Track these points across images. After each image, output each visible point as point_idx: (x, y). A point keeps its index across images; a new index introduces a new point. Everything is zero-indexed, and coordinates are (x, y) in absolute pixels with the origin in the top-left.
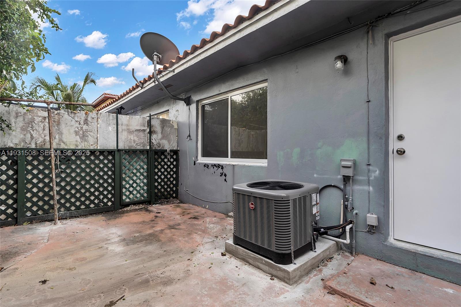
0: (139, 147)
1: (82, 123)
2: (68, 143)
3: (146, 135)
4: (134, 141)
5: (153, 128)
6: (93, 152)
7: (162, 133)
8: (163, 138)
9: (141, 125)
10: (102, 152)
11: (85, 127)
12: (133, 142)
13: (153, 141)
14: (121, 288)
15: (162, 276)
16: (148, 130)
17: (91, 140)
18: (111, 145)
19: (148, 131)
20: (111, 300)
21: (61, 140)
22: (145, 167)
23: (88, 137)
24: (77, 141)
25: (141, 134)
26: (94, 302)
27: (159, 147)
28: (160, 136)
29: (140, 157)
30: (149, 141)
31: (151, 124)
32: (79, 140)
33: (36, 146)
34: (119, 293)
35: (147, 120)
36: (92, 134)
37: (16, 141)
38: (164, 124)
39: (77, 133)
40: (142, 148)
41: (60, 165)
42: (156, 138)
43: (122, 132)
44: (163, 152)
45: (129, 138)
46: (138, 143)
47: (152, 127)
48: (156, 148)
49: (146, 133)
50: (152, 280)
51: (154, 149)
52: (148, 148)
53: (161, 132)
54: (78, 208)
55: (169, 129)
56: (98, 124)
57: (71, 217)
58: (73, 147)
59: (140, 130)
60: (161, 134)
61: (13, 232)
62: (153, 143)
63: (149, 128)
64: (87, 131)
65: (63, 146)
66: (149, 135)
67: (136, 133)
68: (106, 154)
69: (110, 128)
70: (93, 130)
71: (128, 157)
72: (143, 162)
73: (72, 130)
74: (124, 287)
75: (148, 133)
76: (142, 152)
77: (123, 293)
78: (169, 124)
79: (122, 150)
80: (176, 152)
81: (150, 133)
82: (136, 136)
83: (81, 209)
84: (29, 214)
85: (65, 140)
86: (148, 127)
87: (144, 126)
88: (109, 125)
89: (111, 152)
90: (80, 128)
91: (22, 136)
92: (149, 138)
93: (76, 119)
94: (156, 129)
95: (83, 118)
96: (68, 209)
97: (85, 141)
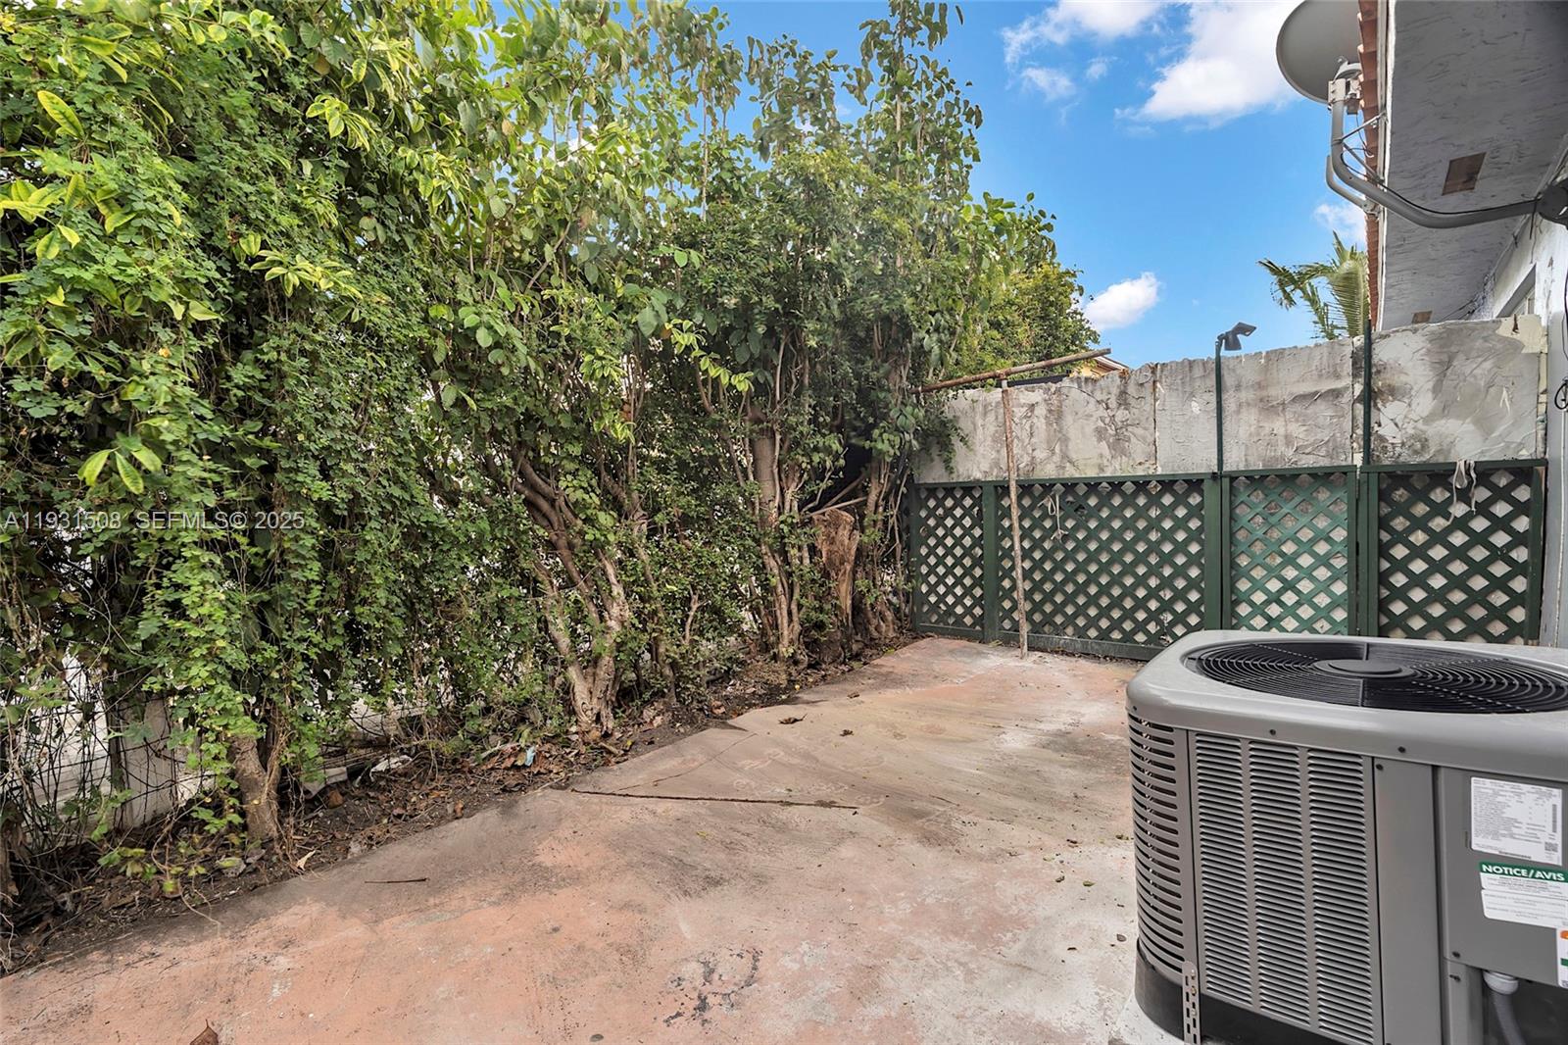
0: (1307, 461)
1: (1113, 403)
2: (1081, 463)
3: (1348, 408)
4: (1288, 440)
5: (1382, 376)
6: (1141, 485)
7: (1437, 390)
8: (1444, 410)
9: (1320, 376)
10: (1168, 484)
11: (1121, 415)
12: (1281, 441)
13: (1387, 430)
16: (1359, 388)
17: (1138, 449)
18: (1202, 461)
19: (1357, 393)
21: (1065, 456)
22: (1340, 535)
23: (1129, 441)
24: (1101, 456)
25: (1323, 411)
27: (1416, 452)
28: (1425, 403)
29: (1316, 498)
30: (1360, 432)
31: (1375, 360)
32: (1106, 452)
33: (1018, 475)
35: (1348, 351)
36: (1139, 431)
37: (985, 467)
38: (1453, 349)
39: (1100, 434)
40: (1325, 462)
41: (1064, 519)
42: (1394, 423)
43: (1238, 412)
44: (1440, 474)
45: (1267, 430)
46: (1306, 447)
47: (1378, 372)
48: (1402, 459)
49: (1344, 400)
51: (1387, 462)
52: (1358, 460)
53: (1430, 385)
54: (1104, 635)
55: (1488, 365)
56: (1155, 400)
57: (1085, 655)
58: (1091, 473)
59: (1316, 393)
60: (1430, 395)
62: (1382, 439)
63: (1362, 380)
64: (1126, 425)
65: (1070, 472)
66: (1360, 408)
67: (1298, 407)
68: (1180, 488)
69: (1195, 407)
70: (1143, 419)
71: (1261, 496)
72: (1329, 515)
73: (1090, 429)
75: (1359, 400)
76: (1323, 477)
78: (1485, 339)
79: (1233, 478)
80: (1526, 472)
81: (1369, 398)
82: (1297, 421)
83: (1111, 640)
84: (1007, 624)
85: (1074, 456)
86: (1355, 376)
87: (1338, 377)
88: (1192, 395)
89: (1195, 484)
90: (1107, 420)
91: (994, 455)
92: (1361, 420)
93: (1099, 396)
94: (1398, 380)
95: (1115, 391)
96: (1081, 633)
97: (1123, 453)
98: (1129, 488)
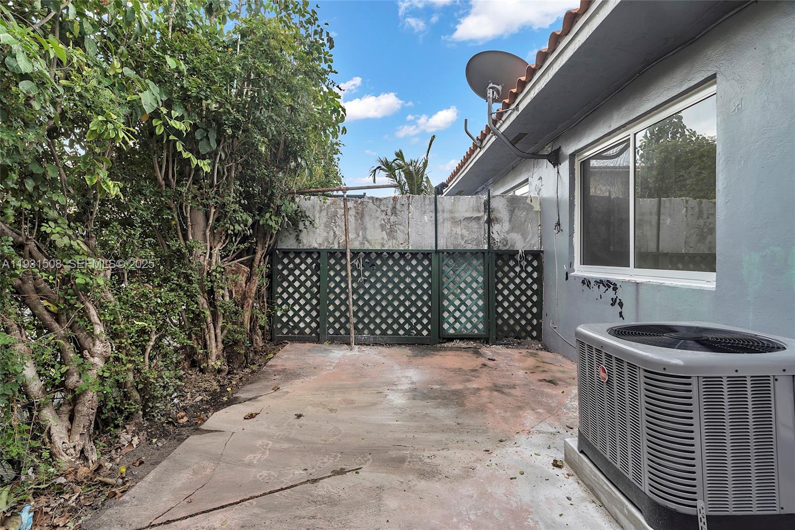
0: (469, 247)
1: (389, 213)
2: (373, 242)
3: (483, 225)
4: (462, 236)
5: (493, 213)
6: (402, 254)
7: (510, 221)
8: (512, 230)
9: (473, 210)
10: (414, 254)
11: (393, 219)
12: (460, 237)
13: (495, 236)
14: (365, 456)
15: (428, 460)
16: (486, 217)
17: (401, 236)
18: (428, 244)
19: (485, 219)
20: (343, 467)
21: (365, 238)
22: (481, 279)
23: (397, 232)
24: (383, 238)
25: (474, 225)
26: (326, 460)
27: (504, 245)
28: (507, 226)
29: (472, 263)
30: (487, 235)
31: (491, 207)
32: (386, 237)
33: (339, 247)
34: (358, 462)
35: (483, 201)
36: (401, 228)
37: (320, 240)
38: (515, 206)
39: (383, 227)
40: (475, 248)
41: (364, 271)
42: (499, 231)
43: (443, 223)
44: (512, 254)
45: (454, 232)
46: (469, 240)
47: (492, 211)
48: (500, 248)
49: (482, 222)
50: (410, 462)
51: (495, 249)
52: (486, 247)
53: (508, 219)
54: (384, 333)
55: (524, 213)
56: (409, 213)
57: (375, 344)
58: (378, 247)
59: (472, 217)
60: (508, 223)
61: (309, 350)
62: (494, 239)
63: (487, 214)
64: (395, 224)
65: (367, 246)
66: (486, 225)
67: (465, 223)
68: (420, 256)
69: (426, 218)
70: (403, 222)
71: (452, 261)
72: (477, 271)
73: (377, 224)
74: (369, 457)
75: (486, 222)
76: (475, 254)
77: (363, 464)
78: (524, 204)
79: (442, 252)
80: (537, 255)
81: (489, 222)
82: (465, 229)
83: (388, 335)
84: (331, 331)
85: (369, 238)
86: (485, 212)
87: (479, 212)
88: (425, 212)
89: (426, 255)
90: (386, 221)
91: (325, 234)
92: (487, 231)
93: (382, 208)
94: (498, 215)
95: (390, 206)
96: (372, 332)
97: (394, 238)
98: (397, 256)
